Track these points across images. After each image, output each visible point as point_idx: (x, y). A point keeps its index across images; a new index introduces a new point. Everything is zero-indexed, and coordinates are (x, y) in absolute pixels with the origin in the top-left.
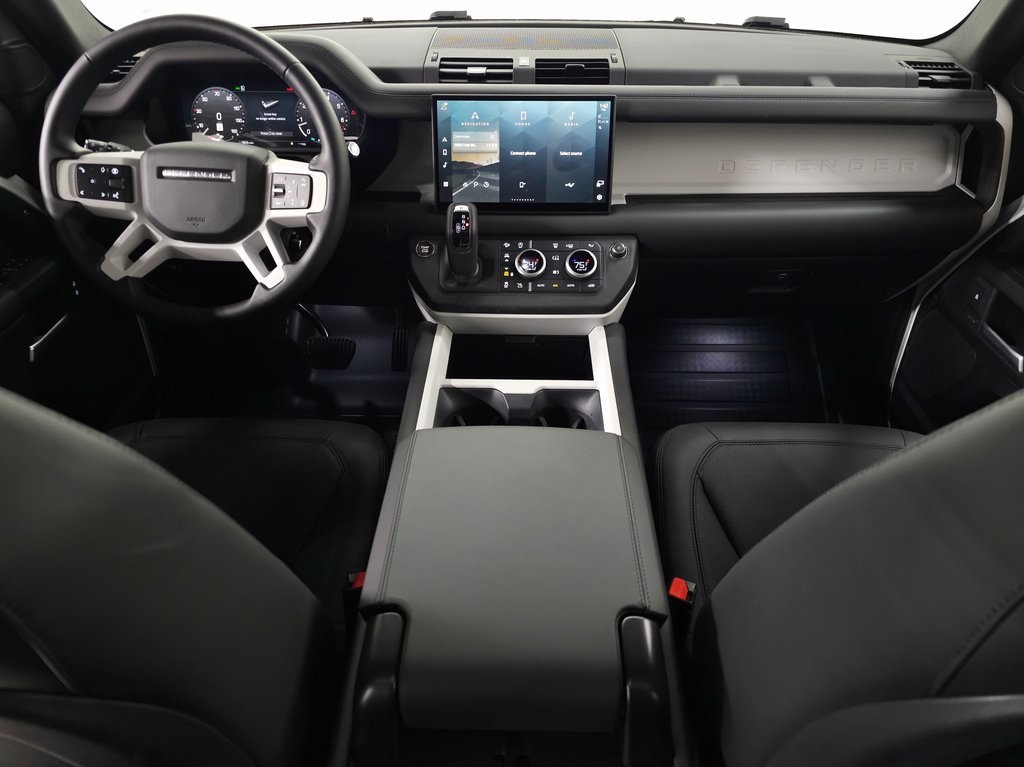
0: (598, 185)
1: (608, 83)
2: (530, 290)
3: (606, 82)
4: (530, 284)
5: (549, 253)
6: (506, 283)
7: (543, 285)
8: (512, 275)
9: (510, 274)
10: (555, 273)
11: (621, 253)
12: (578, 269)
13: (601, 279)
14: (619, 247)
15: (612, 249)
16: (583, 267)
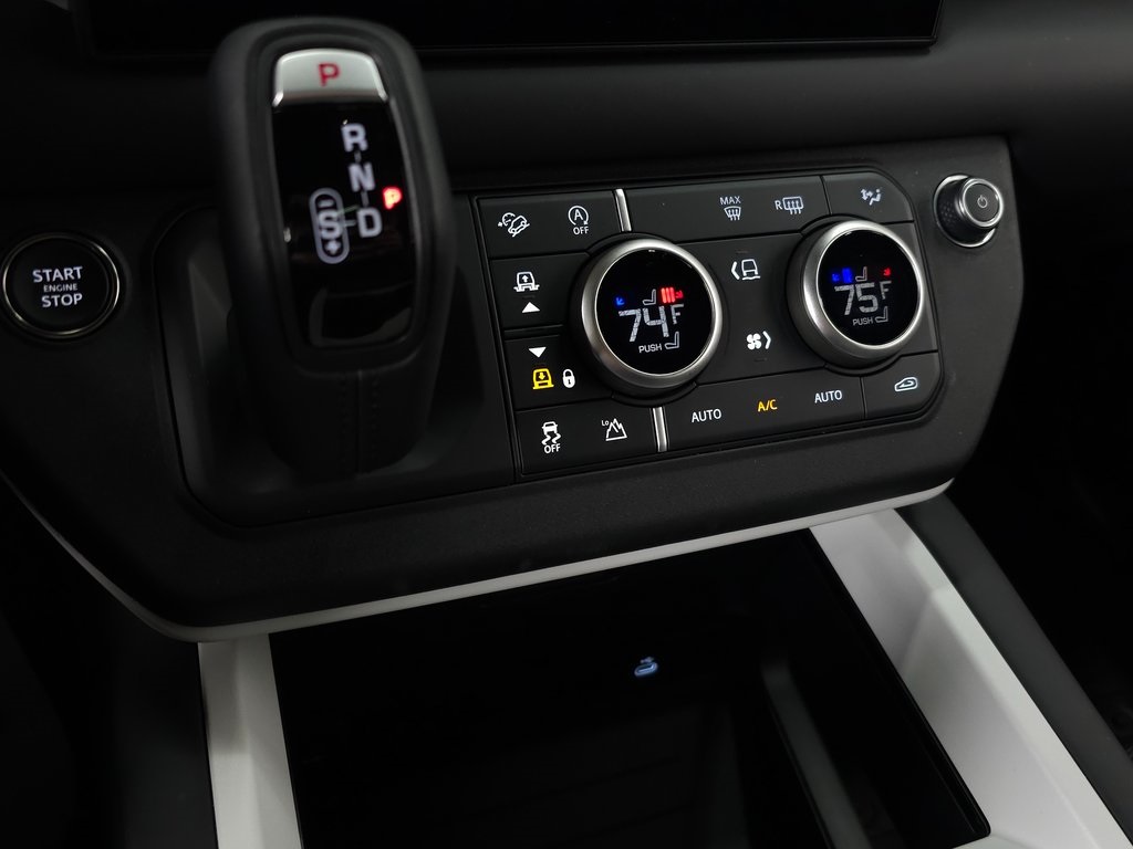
2: (662, 439)
4: (659, 414)
5: (718, 244)
6: (550, 428)
7: (715, 414)
8: (569, 381)
9: (558, 380)
10: (759, 345)
11: (994, 222)
12: (856, 322)
13: (935, 351)
14: (981, 198)
15: (954, 208)
16: (872, 310)
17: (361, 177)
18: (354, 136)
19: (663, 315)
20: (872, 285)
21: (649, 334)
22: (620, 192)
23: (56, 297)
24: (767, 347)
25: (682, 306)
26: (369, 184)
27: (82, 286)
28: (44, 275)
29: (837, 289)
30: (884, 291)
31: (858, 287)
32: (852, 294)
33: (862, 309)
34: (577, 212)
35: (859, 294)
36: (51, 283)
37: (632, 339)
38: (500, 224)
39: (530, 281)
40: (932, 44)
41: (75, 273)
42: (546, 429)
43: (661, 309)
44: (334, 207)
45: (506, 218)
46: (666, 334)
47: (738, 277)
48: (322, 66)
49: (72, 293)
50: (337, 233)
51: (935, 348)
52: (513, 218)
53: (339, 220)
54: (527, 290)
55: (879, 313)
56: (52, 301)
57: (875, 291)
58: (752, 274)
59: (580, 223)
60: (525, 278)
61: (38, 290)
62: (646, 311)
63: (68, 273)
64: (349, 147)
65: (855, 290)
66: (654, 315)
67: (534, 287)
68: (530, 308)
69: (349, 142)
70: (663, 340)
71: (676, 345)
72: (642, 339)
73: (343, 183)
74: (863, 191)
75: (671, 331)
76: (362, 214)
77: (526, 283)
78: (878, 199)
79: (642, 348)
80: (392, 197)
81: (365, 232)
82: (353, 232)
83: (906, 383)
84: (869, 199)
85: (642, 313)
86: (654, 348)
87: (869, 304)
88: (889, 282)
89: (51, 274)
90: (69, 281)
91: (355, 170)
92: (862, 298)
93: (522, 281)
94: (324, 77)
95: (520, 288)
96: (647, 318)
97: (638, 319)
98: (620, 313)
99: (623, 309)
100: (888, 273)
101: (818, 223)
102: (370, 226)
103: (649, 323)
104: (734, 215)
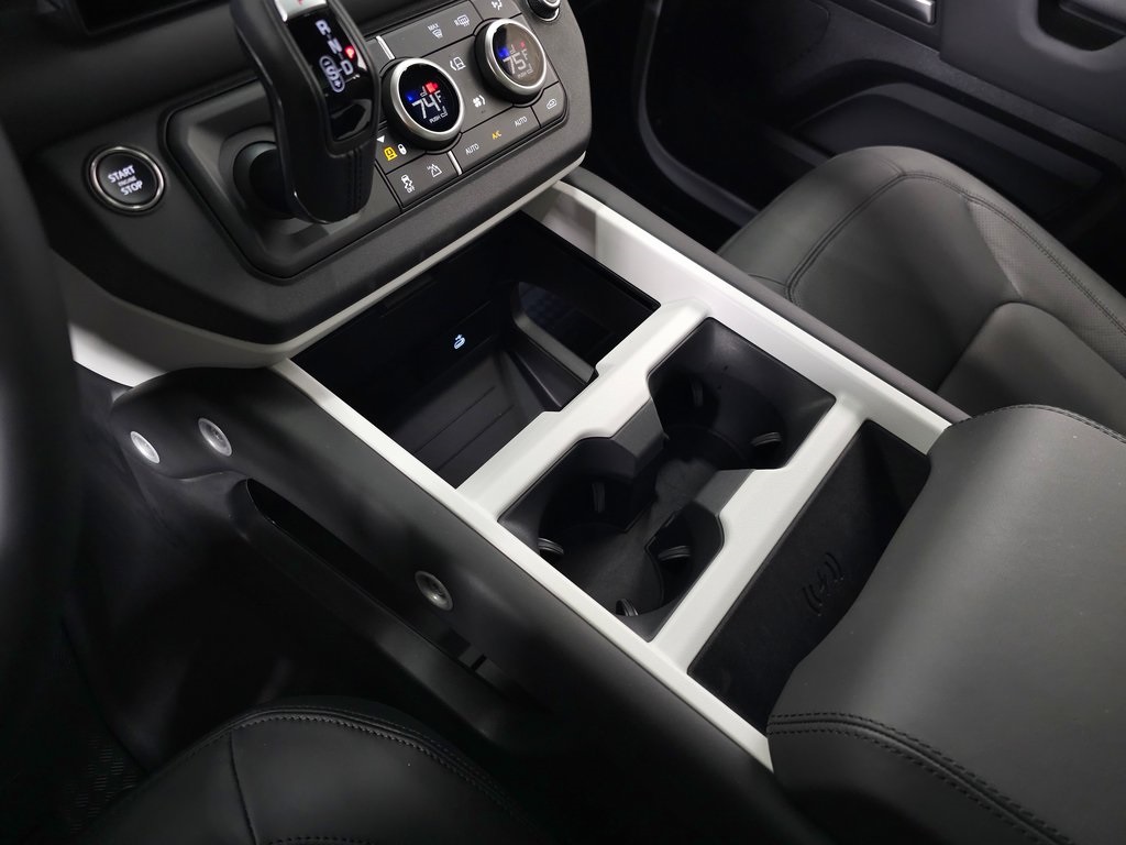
2: (459, 170)
4: (451, 156)
5: (440, 53)
7: (475, 146)
8: (403, 151)
9: (398, 152)
10: (480, 104)
11: (558, 3)
12: (519, 76)
13: (558, 82)
16: (524, 66)
17: (335, 45)
18: (323, 27)
19: (433, 99)
20: (518, 54)
21: (431, 112)
22: (379, 38)
23: (128, 187)
24: (485, 103)
25: (439, 92)
26: (340, 49)
27: (138, 175)
28: (115, 177)
29: (505, 60)
30: (525, 55)
31: (513, 56)
32: (512, 61)
33: (519, 68)
35: (515, 60)
37: (425, 116)
41: (130, 171)
42: (404, 180)
43: (431, 96)
44: (331, 64)
46: (439, 109)
47: (456, 69)
49: (134, 182)
50: (336, 77)
51: (557, 80)
55: (527, 68)
56: (127, 190)
57: (522, 57)
58: (460, 66)
61: (117, 186)
62: (424, 99)
63: (127, 172)
64: (323, 33)
65: (513, 58)
66: (429, 101)
69: (322, 31)
70: (439, 113)
71: (446, 113)
72: (430, 116)
73: (328, 51)
74: (493, 4)
75: (440, 106)
76: (343, 63)
78: (501, 5)
79: (431, 120)
80: (350, 52)
81: (348, 73)
82: (343, 73)
83: (551, 103)
84: (497, 7)
85: (423, 101)
86: (436, 118)
87: (521, 64)
88: (526, 49)
89: (118, 175)
90: (130, 176)
91: (330, 43)
92: (517, 62)
94: (299, 1)
96: (426, 103)
97: (423, 105)
98: (414, 104)
99: (414, 101)
100: (523, 45)
101: (480, 27)
102: (348, 69)
103: (429, 105)
104: (439, 34)
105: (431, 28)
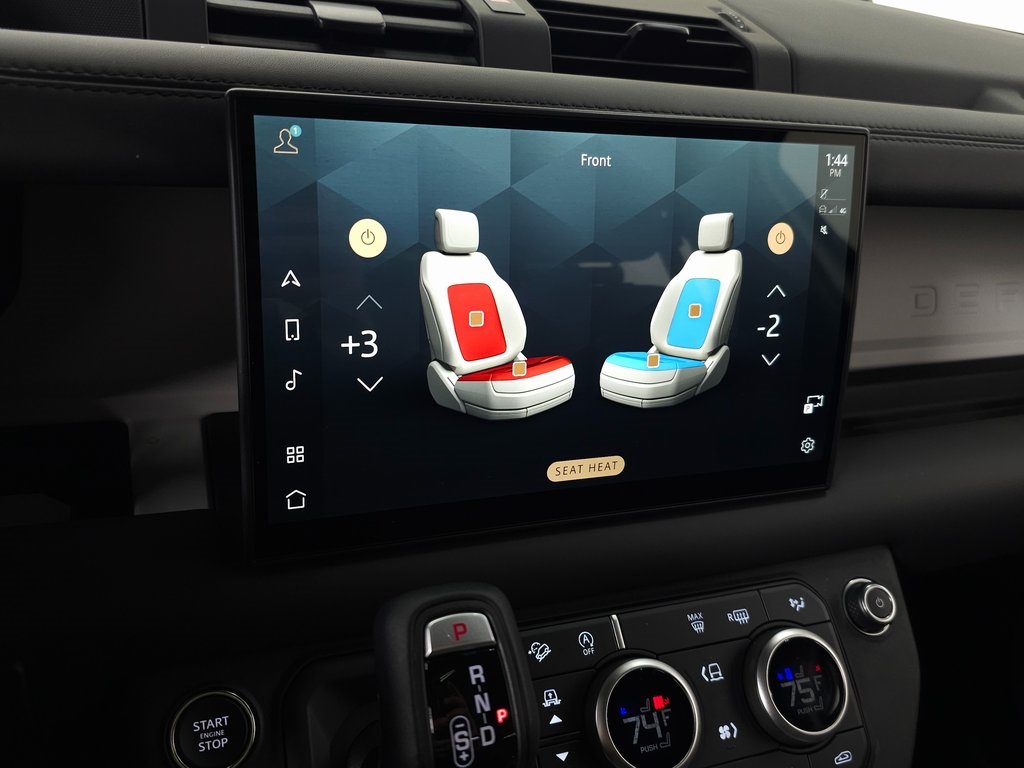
0: (808, 409)
1: (751, 87)
3: (746, 82)
5: (686, 655)
10: (729, 735)
11: (889, 618)
12: (800, 711)
13: (862, 727)
14: (879, 600)
15: (859, 608)
16: (811, 700)
17: (482, 703)
18: (476, 673)
19: (656, 720)
20: (808, 680)
21: (648, 736)
22: (614, 617)
23: (208, 743)
24: (735, 736)
25: (669, 710)
26: (487, 708)
27: (228, 731)
28: (200, 725)
29: (783, 685)
30: (818, 683)
31: (798, 682)
32: (794, 689)
33: (803, 700)
34: (585, 637)
35: (800, 688)
36: (207, 731)
37: (635, 742)
38: (530, 652)
39: (554, 697)
40: (827, 489)
41: (223, 722)
43: (655, 714)
44: (465, 729)
45: (534, 647)
46: (660, 735)
47: (707, 680)
48: (455, 626)
49: (220, 738)
50: (466, 747)
51: (860, 724)
52: (539, 647)
53: (468, 737)
54: (552, 704)
55: (816, 702)
56: (206, 745)
57: (811, 685)
58: (716, 676)
59: (587, 645)
60: (550, 695)
61: (196, 738)
62: (643, 717)
63: (218, 722)
64: (474, 682)
65: (797, 684)
66: (650, 720)
67: (557, 702)
68: (555, 720)
69: (473, 677)
70: (659, 741)
71: (668, 745)
72: (643, 741)
73: (470, 709)
74: (791, 600)
75: (664, 732)
76: (483, 729)
77: (551, 700)
78: (802, 605)
79: (643, 749)
80: (501, 715)
81: (485, 743)
82: (477, 744)
83: (843, 756)
84: (796, 605)
85: (640, 719)
86: (652, 748)
87: (807, 696)
88: (820, 676)
89: (206, 724)
90: (219, 728)
91: (478, 698)
92: (802, 691)
93: (548, 698)
94: (457, 634)
95: (547, 704)
96: (644, 723)
97: (638, 724)
98: (625, 721)
99: (626, 718)
100: (818, 669)
101: (761, 629)
102: (488, 738)
103: (647, 727)
104: (699, 628)
105: (690, 618)
